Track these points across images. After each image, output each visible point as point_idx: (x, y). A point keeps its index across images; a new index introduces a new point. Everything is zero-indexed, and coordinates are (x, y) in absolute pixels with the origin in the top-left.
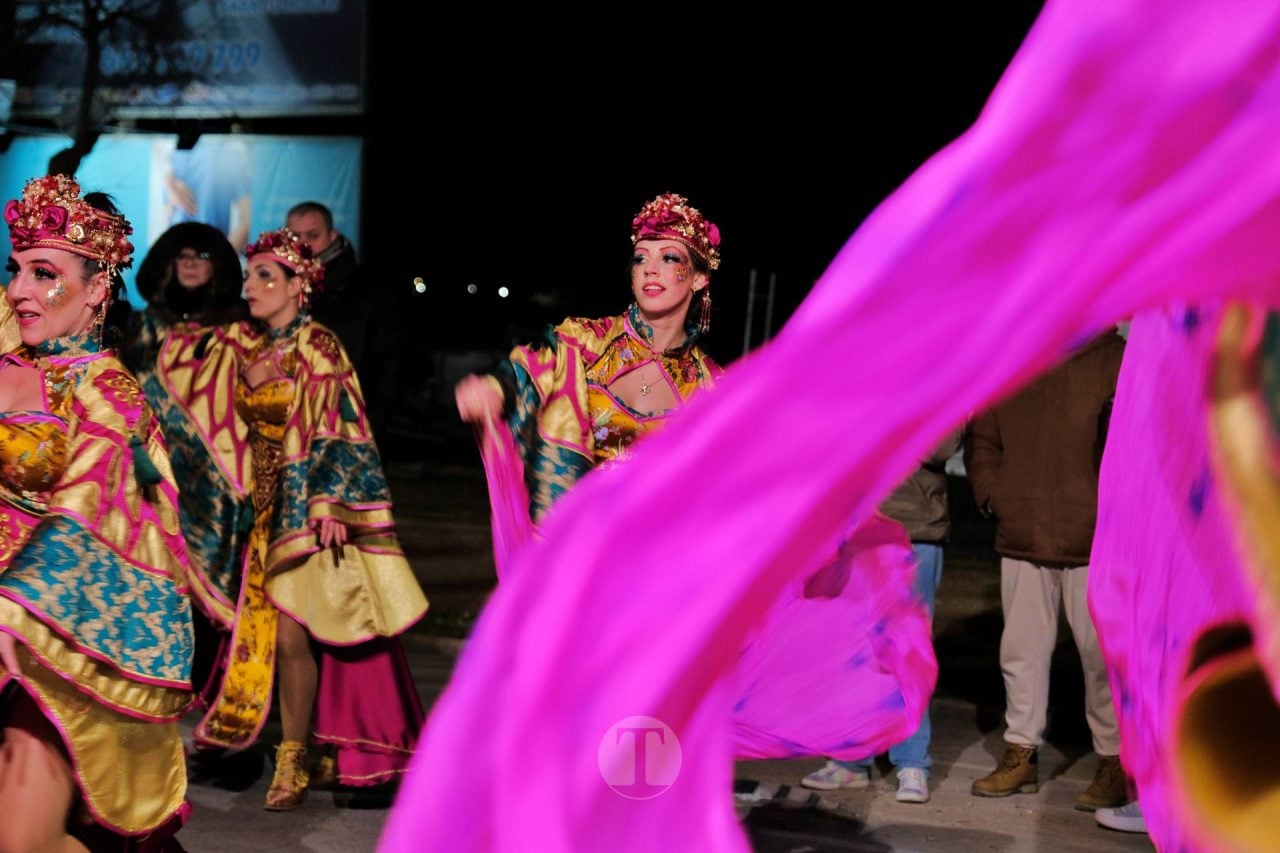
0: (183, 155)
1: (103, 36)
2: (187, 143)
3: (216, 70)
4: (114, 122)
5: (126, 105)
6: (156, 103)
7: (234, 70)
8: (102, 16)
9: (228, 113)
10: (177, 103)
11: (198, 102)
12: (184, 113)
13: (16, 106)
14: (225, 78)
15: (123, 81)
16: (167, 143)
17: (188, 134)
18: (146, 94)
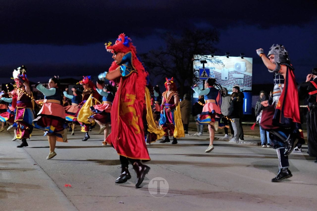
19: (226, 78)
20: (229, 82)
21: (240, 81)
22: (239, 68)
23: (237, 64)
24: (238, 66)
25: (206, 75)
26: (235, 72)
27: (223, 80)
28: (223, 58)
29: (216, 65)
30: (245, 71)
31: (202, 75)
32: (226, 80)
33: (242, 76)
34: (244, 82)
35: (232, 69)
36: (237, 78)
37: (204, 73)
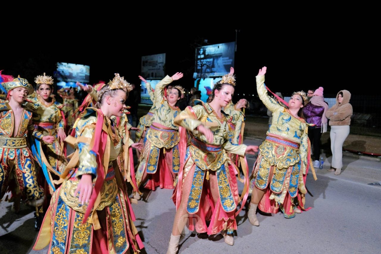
0: (214, 80)
1: (203, 67)
2: (214, 79)
3: (218, 71)
4: (207, 77)
5: (208, 75)
6: (211, 75)
7: (220, 71)
8: (203, 65)
9: (219, 76)
10: (214, 75)
11: (216, 74)
12: (215, 76)
13: (197, 75)
14: (219, 72)
15: (208, 72)
16: (212, 79)
17: (214, 78)
18: (211, 74)
19: (75, 76)
20: (77, 78)
21: (83, 78)
22: (83, 71)
23: (81, 69)
24: (82, 70)
25: (58, 75)
26: (81, 73)
27: (74, 77)
28: (73, 66)
29: (68, 69)
30: (86, 72)
31: (56, 74)
32: (75, 77)
33: (84, 75)
34: (85, 78)
35: (79, 71)
36: (81, 76)
37: (57, 74)
